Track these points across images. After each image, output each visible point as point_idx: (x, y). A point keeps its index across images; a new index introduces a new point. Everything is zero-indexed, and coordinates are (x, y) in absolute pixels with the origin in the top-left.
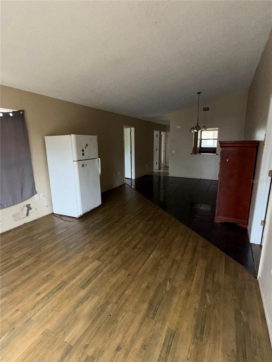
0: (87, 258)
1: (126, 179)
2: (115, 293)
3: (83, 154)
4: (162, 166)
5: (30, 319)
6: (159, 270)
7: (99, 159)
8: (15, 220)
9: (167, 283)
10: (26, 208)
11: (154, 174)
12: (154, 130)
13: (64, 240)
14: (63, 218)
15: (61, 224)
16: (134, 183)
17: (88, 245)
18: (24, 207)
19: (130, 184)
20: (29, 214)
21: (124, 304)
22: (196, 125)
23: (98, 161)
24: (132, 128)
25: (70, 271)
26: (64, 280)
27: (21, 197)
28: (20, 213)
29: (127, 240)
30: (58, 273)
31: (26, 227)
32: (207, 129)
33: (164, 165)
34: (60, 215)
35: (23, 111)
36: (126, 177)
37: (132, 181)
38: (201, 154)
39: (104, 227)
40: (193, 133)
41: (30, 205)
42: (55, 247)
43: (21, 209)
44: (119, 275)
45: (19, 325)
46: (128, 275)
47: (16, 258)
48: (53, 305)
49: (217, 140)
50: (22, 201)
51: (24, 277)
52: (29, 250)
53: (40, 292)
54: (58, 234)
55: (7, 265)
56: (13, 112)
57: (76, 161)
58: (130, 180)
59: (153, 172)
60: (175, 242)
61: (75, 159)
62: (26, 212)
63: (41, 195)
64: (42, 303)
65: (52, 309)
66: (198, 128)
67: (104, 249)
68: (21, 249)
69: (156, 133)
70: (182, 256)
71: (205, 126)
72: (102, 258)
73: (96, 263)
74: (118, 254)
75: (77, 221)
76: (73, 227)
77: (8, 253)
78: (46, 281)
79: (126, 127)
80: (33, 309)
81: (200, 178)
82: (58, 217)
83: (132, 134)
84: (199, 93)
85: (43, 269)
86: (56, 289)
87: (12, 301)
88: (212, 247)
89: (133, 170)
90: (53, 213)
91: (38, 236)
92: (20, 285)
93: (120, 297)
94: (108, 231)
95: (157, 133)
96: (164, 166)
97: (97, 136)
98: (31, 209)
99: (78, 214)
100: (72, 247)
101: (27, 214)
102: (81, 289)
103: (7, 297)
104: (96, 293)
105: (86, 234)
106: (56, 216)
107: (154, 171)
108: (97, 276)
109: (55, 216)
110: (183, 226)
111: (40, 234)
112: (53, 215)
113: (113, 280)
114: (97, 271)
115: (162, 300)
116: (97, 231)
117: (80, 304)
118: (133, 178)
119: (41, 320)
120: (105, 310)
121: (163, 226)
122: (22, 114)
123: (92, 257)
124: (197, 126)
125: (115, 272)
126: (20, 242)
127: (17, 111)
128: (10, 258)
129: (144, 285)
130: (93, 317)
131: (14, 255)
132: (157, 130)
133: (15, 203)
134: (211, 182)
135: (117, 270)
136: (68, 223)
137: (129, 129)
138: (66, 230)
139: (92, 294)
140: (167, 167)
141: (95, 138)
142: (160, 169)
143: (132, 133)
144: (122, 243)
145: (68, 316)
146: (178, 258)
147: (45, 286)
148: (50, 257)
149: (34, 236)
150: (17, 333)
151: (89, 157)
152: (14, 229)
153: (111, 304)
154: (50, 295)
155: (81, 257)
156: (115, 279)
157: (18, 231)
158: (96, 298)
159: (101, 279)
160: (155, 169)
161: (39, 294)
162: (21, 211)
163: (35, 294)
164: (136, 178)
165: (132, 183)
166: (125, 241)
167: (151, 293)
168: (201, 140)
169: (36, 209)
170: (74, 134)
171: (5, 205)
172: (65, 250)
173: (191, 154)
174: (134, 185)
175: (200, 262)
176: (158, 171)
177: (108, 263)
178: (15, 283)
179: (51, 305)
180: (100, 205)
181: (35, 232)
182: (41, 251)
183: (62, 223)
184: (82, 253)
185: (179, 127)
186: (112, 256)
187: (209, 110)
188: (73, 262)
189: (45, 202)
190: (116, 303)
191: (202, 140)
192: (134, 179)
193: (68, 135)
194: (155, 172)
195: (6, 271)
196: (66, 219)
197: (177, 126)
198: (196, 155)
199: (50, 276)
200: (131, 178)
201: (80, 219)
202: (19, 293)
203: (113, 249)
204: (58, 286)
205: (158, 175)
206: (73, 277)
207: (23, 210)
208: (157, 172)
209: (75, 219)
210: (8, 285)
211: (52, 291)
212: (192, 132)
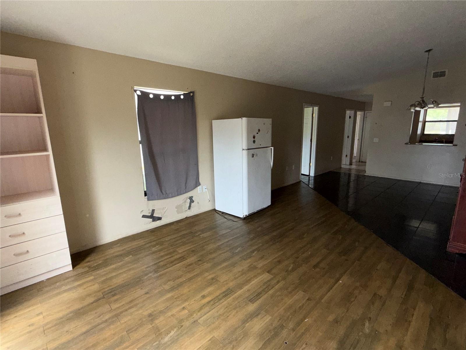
0: (255, 268)
1: (302, 176)
2: (292, 318)
3: (254, 142)
4: (354, 161)
5: (197, 321)
6: (352, 302)
7: (272, 148)
8: (178, 212)
9: (365, 322)
10: (189, 201)
11: (342, 171)
12: (346, 109)
13: (228, 241)
14: (226, 216)
15: (224, 223)
16: (312, 182)
17: (255, 252)
18: (187, 199)
19: (307, 183)
20: (191, 207)
21: (303, 334)
22: (420, 100)
23: (271, 150)
24: (315, 108)
25: (235, 278)
26: (230, 287)
27: (185, 188)
28: (183, 206)
29: (305, 255)
30: (223, 278)
31: (187, 222)
32: (440, 106)
33: (358, 159)
34: (223, 213)
35: (193, 92)
36: (302, 173)
37: (310, 179)
38: (423, 144)
39: (275, 234)
40: (413, 112)
41: (192, 197)
42: (219, 248)
43: (184, 201)
44: (296, 297)
45: (187, 324)
46: (308, 299)
47: (179, 253)
48: (219, 313)
49: (456, 122)
50: (186, 192)
51: (189, 275)
52: (192, 247)
53: (206, 294)
54: (221, 234)
55: (172, 259)
56: (184, 94)
57: (246, 150)
58: (307, 178)
59: (341, 168)
60: (377, 270)
61: (245, 147)
62: (188, 205)
63: (204, 187)
64: (208, 308)
65: (219, 317)
66: (423, 104)
67: (276, 260)
68: (184, 244)
69: (348, 113)
70: (390, 290)
71: (436, 102)
72: (274, 271)
73: (266, 276)
74: (293, 270)
75: (241, 221)
76: (237, 228)
77: (172, 246)
78: (211, 284)
79: (307, 106)
80: (199, 311)
81: (419, 181)
82: (220, 214)
83: (314, 116)
84: (429, 51)
85: (207, 271)
86: (221, 296)
87: (178, 297)
88: (442, 287)
89: (313, 164)
90: (215, 209)
91: (200, 233)
92: (185, 282)
93: (298, 324)
94: (280, 239)
95: (350, 114)
96: (358, 161)
97: (271, 119)
98: (193, 202)
99: (243, 214)
100: (237, 251)
101: (190, 208)
102: (249, 302)
103: (174, 292)
104: (267, 312)
105: (252, 239)
106: (218, 213)
107: (342, 166)
108: (268, 291)
109: (216, 212)
110: (389, 249)
111: (203, 231)
112: (215, 212)
113: (289, 301)
114: (267, 286)
115: (358, 343)
116: (267, 238)
117: (249, 320)
118: (312, 174)
119: (208, 325)
120: (280, 335)
121: (357, 243)
122: (193, 95)
123: (260, 268)
124: (421, 102)
125: (290, 292)
126: (183, 236)
127: (186, 93)
128: (174, 252)
129: (331, 318)
130: (265, 339)
131: (177, 250)
132: (350, 109)
133: (179, 194)
134: (441, 188)
135: (293, 290)
136: (232, 223)
137: (311, 108)
138: (230, 230)
139: (263, 312)
140: (362, 162)
141: (268, 122)
142: (351, 164)
143: (314, 114)
144: (298, 257)
145: (236, 329)
146: (382, 292)
147: (210, 289)
148: (214, 258)
149: (196, 233)
150: (185, 331)
151: (260, 145)
152: (176, 222)
153: (286, 330)
154: (216, 301)
155: (249, 265)
156: (290, 301)
157: (180, 224)
158: (268, 318)
159: (272, 296)
160: (345, 164)
161: (204, 297)
162: (184, 203)
163: (200, 296)
164: (316, 175)
165: (310, 181)
166: (303, 255)
167: (342, 330)
168: (425, 122)
169: (198, 203)
170: (246, 117)
171: (170, 195)
172: (229, 254)
173: (406, 144)
174: (313, 184)
175: (421, 305)
176: (348, 167)
177: (281, 278)
178: (180, 279)
179: (217, 312)
180: (268, 206)
181: (196, 228)
182: (204, 250)
183: (226, 222)
184: (249, 260)
185: (388, 104)
186: (286, 272)
187: (444, 75)
188: (238, 269)
189: (208, 196)
190: (293, 330)
191: (427, 123)
192: (313, 176)
193: (239, 118)
194: (343, 168)
195: (171, 265)
196: (229, 218)
197: (385, 103)
198: (415, 145)
199: (215, 279)
200: (309, 175)
201: (245, 221)
202: (185, 290)
203: (286, 263)
204: (223, 293)
205: (348, 172)
206: (240, 286)
207: (186, 202)
208: (347, 169)
209: (239, 219)
210: (174, 280)
211: (217, 297)
212: (412, 110)
